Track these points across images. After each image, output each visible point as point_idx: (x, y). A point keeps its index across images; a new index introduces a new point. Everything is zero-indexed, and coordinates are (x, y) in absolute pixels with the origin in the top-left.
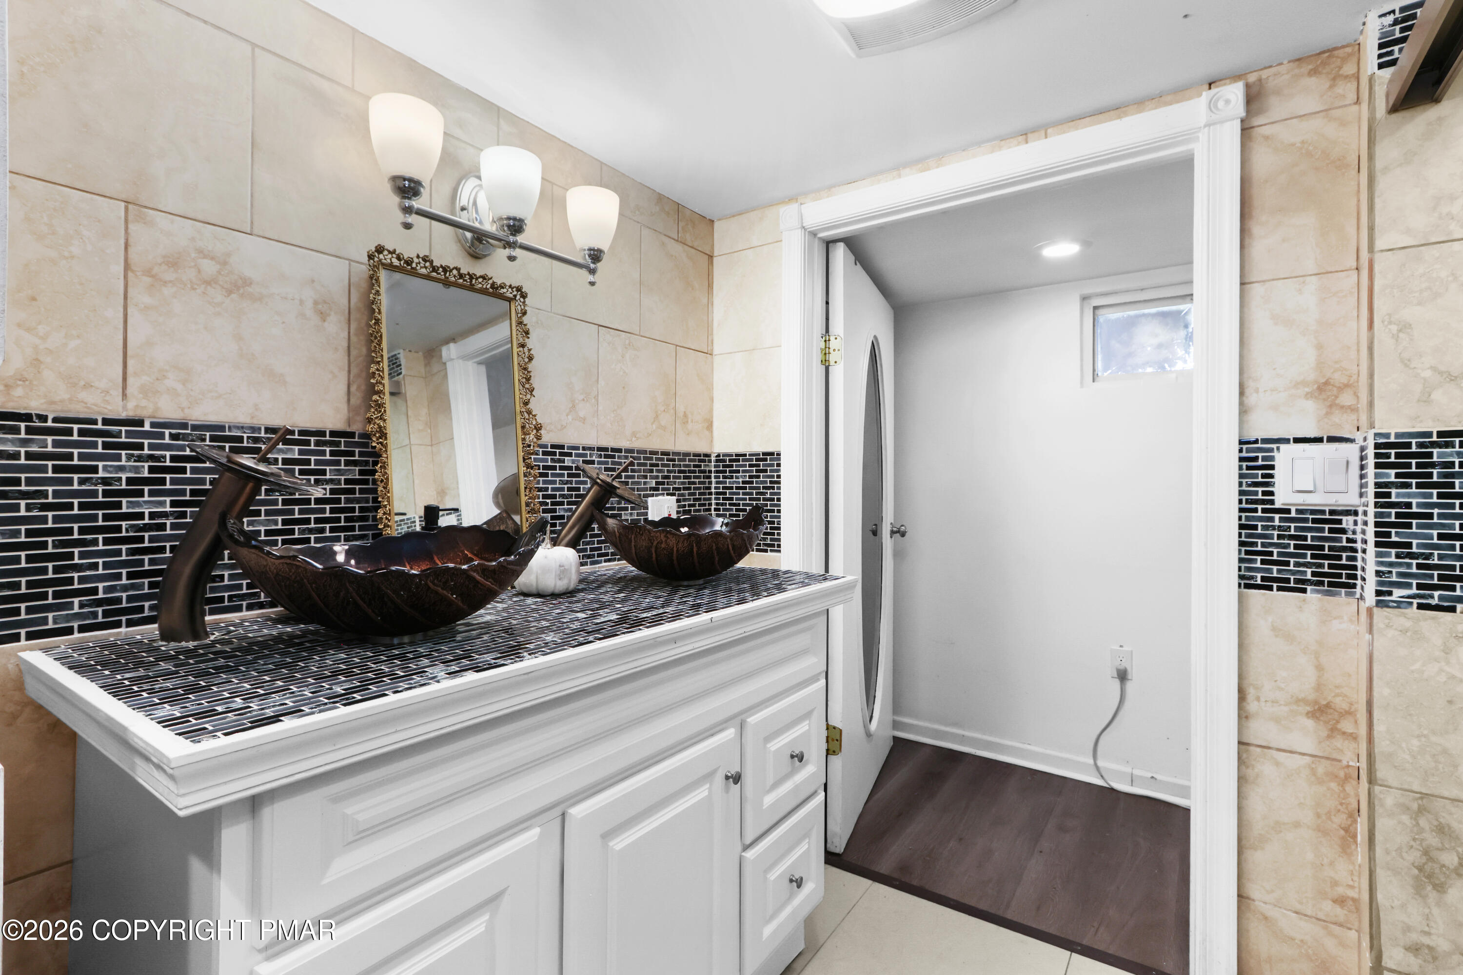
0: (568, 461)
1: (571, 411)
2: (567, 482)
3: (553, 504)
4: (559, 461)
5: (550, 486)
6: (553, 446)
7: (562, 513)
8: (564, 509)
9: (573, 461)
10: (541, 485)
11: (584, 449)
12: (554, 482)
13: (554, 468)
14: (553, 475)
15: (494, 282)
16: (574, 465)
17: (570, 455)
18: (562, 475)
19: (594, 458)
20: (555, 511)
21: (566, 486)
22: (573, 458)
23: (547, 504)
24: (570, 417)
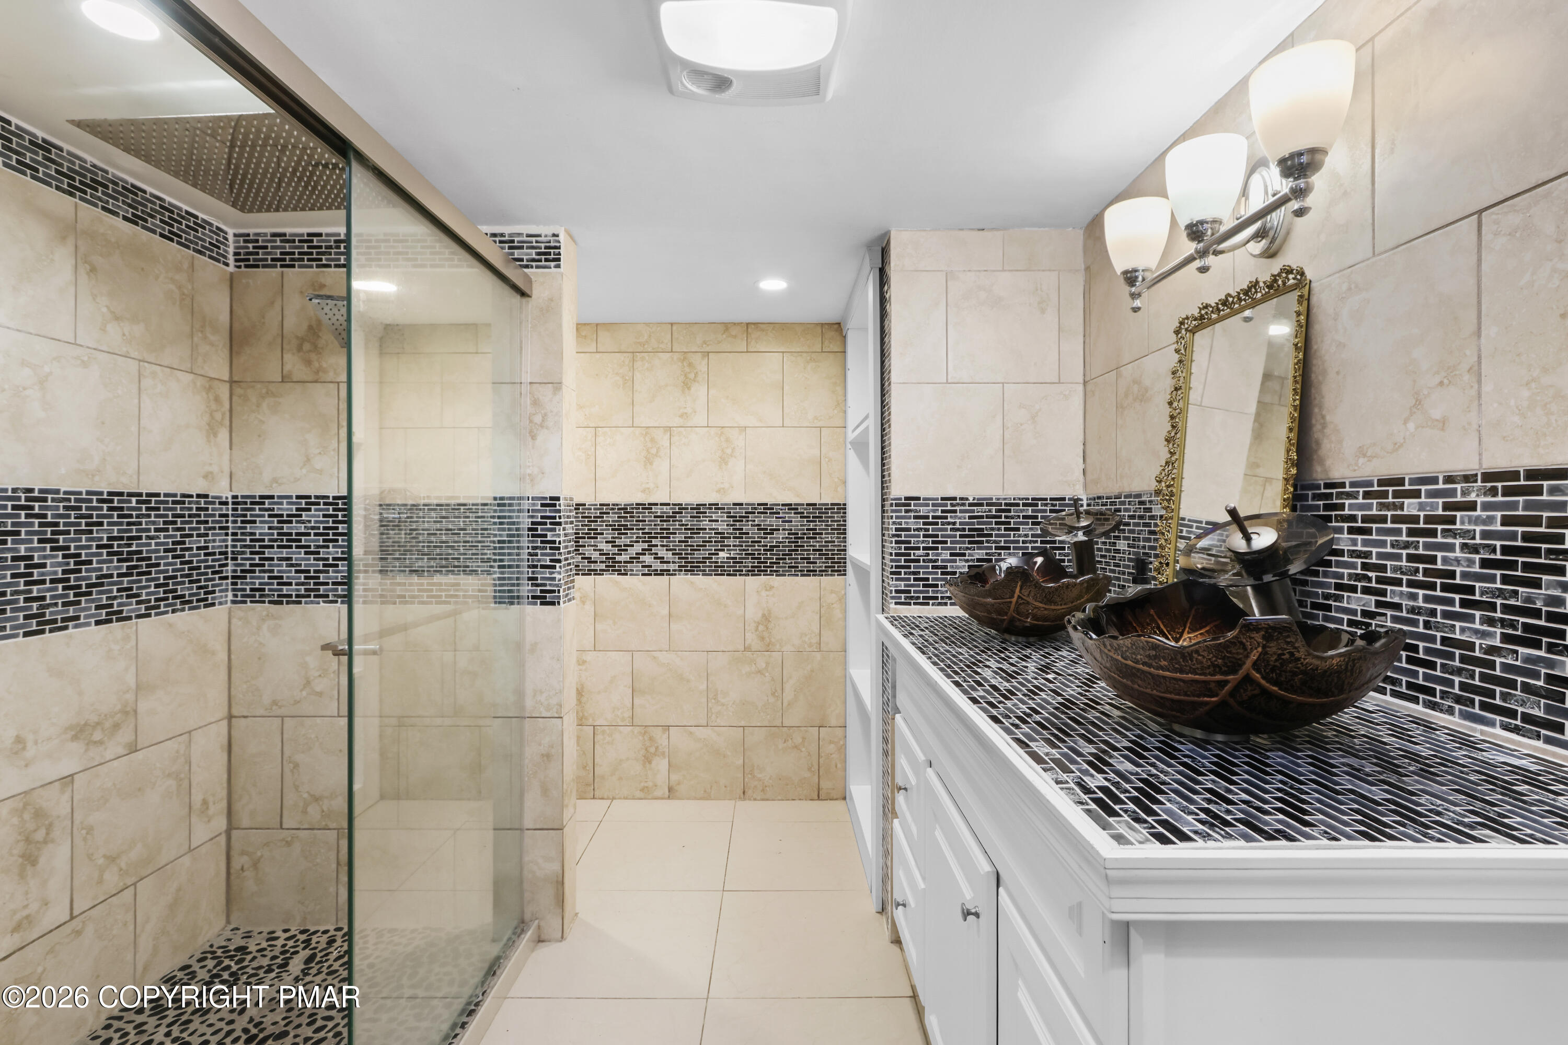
0: (1410, 507)
1: (1412, 414)
2: (1407, 545)
3: (1379, 580)
4: (1395, 507)
5: (1374, 550)
6: (1381, 482)
7: (1396, 600)
8: (1401, 592)
9: (1421, 507)
10: (1359, 548)
11: (1449, 479)
12: (1383, 544)
13: (1383, 519)
14: (1380, 531)
15: (1265, 283)
16: (1422, 514)
17: (1416, 494)
18: (1398, 532)
19: (1472, 497)
20: (1383, 593)
21: (1404, 552)
22: (1423, 499)
23: (1369, 579)
24: (1411, 426)
